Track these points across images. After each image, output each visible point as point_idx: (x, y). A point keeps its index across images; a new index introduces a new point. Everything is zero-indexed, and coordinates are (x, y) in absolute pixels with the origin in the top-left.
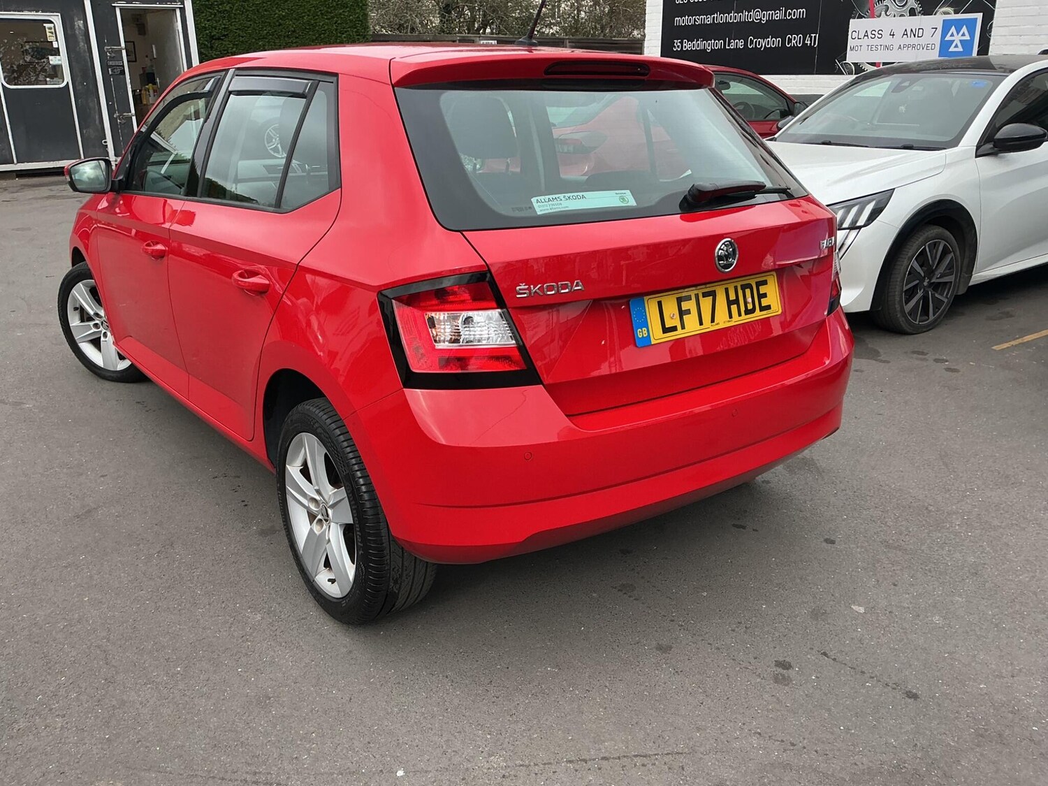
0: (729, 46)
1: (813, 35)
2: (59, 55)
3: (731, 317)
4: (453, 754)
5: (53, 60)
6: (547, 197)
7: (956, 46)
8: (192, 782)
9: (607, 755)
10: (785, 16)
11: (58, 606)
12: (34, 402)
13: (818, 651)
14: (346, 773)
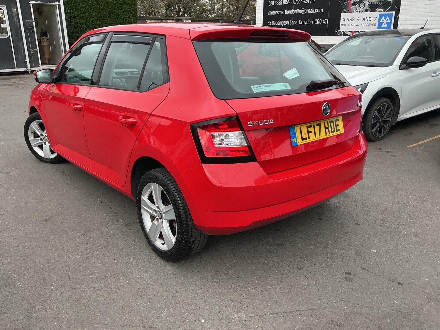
0: (291, 23)
1: (326, 19)
2: (6, 24)
3: (326, 134)
4: (223, 312)
5: (3, 26)
6: (257, 86)
7: (385, 25)
8: (117, 328)
9: (285, 311)
10: (314, 11)
11: (44, 258)
12: (15, 172)
13: (361, 268)
14: (181, 322)
